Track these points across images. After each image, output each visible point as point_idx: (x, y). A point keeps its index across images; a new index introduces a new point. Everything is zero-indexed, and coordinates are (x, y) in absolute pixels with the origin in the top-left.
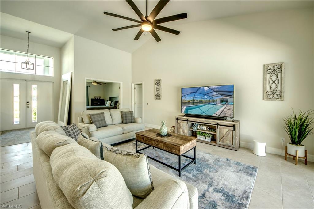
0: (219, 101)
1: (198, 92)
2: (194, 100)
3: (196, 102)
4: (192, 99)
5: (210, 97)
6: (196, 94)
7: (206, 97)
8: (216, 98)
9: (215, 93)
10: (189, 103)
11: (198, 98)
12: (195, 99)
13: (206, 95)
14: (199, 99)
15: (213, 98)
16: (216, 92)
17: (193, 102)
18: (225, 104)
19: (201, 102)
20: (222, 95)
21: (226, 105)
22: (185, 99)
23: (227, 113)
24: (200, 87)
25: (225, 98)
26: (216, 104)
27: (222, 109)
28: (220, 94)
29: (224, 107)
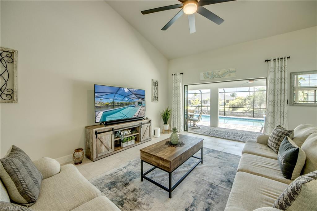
0: (137, 103)
1: (119, 92)
2: (114, 103)
3: (116, 104)
4: (111, 102)
5: (130, 100)
6: (116, 95)
7: (126, 99)
8: (135, 100)
9: (134, 96)
10: (107, 106)
11: (118, 100)
12: (115, 101)
13: (126, 97)
14: (120, 102)
15: (133, 101)
16: (135, 94)
17: (113, 105)
18: (141, 105)
19: (122, 104)
20: (139, 98)
21: (141, 107)
22: (102, 101)
23: (142, 113)
24: (120, 88)
25: (140, 100)
26: (134, 106)
27: (139, 111)
28: (137, 97)
29: (140, 109)
